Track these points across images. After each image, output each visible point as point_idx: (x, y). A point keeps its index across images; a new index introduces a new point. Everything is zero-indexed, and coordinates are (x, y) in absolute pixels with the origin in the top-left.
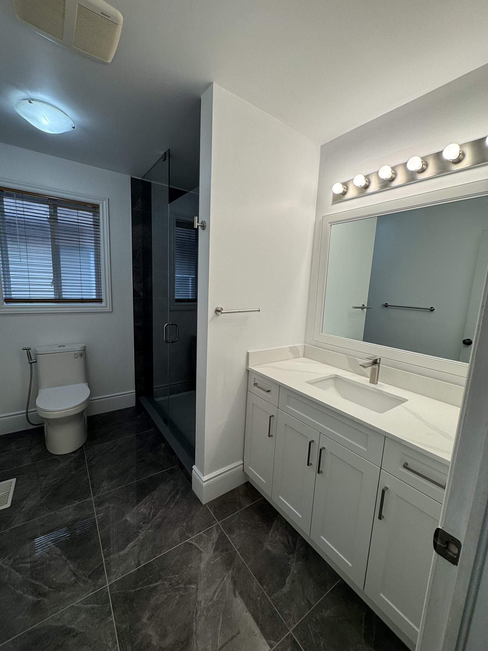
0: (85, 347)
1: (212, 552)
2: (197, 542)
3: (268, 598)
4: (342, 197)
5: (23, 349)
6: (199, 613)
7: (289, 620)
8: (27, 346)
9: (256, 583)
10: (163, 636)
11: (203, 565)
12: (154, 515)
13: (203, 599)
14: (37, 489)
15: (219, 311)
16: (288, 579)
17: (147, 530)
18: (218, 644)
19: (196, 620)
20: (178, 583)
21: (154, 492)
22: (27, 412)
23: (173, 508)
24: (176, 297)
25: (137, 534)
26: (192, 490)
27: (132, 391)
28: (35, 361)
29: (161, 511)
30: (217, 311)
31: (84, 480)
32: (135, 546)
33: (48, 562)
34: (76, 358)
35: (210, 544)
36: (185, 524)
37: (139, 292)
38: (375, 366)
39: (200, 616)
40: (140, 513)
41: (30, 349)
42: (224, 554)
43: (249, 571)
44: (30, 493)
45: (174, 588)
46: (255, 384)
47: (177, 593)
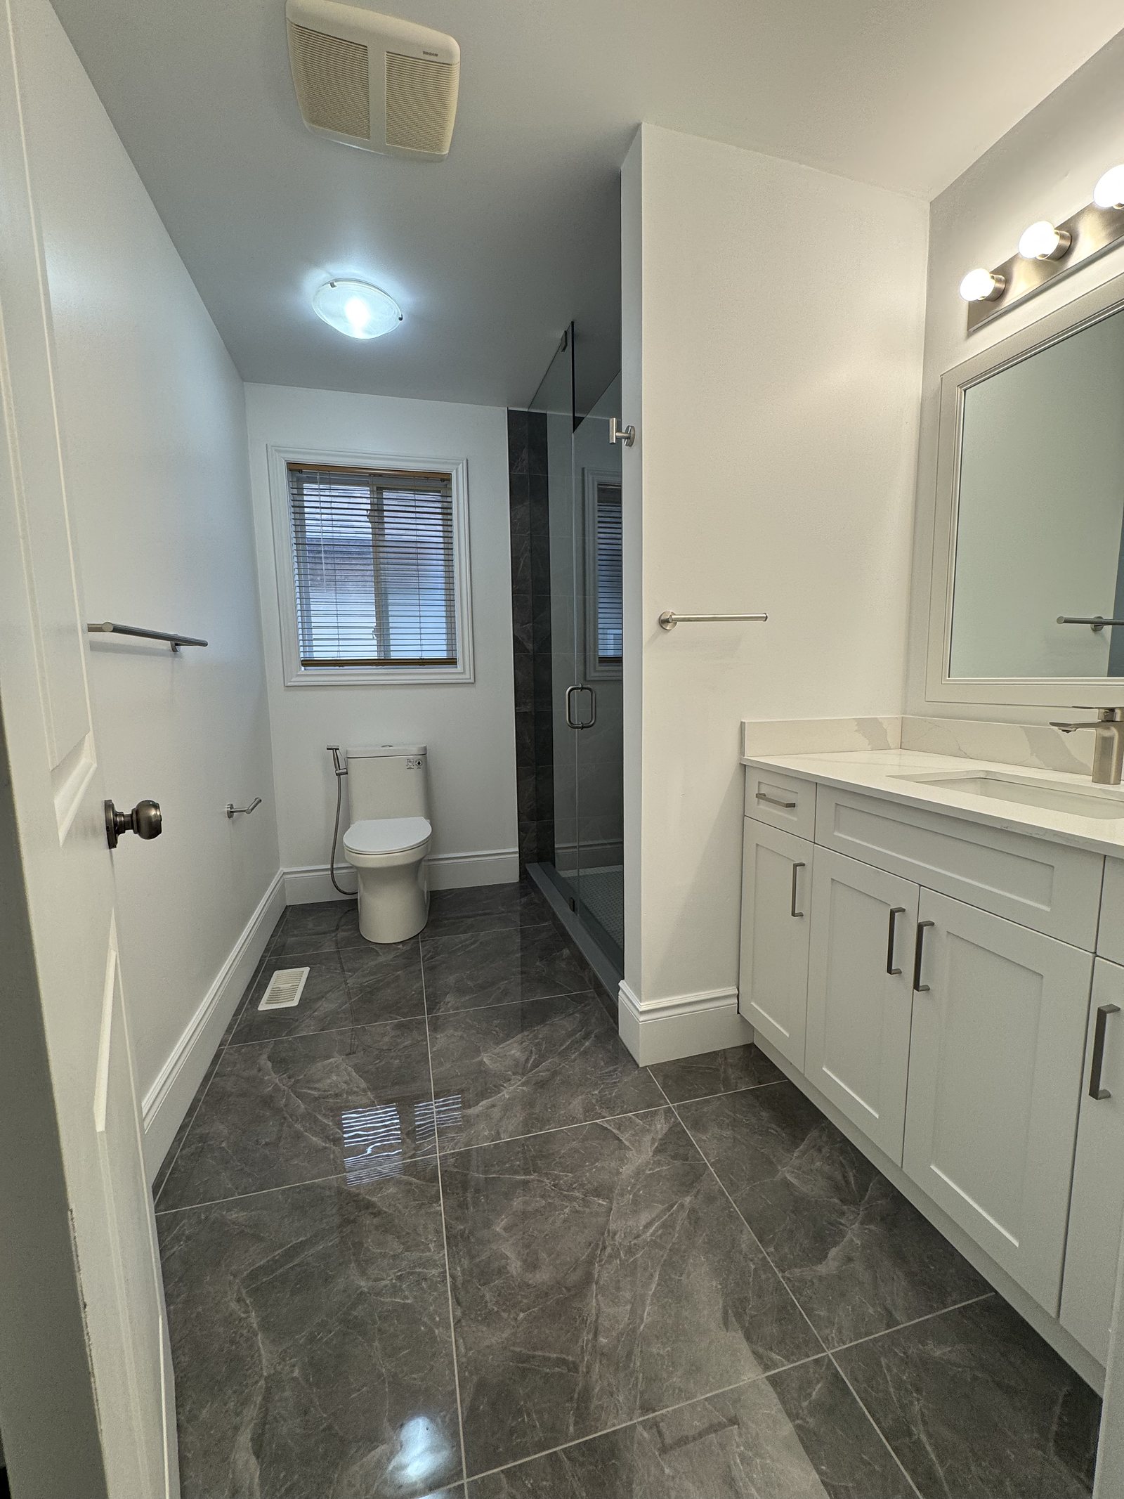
0: (425, 748)
1: (651, 1154)
2: (619, 1129)
3: (777, 1272)
4: (996, 307)
5: (328, 749)
6: (609, 1250)
7: (827, 1331)
8: (333, 744)
9: (748, 1236)
10: (532, 1265)
11: (627, 1170)
12: (536, 1065)
13: (621, 1230)
14: (339, 988)
15: (667, 621)
16: (833, 1252)
17: (518, 1086)
18: (645, 1317)
19: (601, 1261)
20: (571, 1189)
21: (539, 1027)
22: (332, 869)
23: (575, 1060)
24: (601, 654)
25: (498, 1089)
26: (620, 1038)
27: (512, 849)
28: (345, 770)
29: (550, 1061)
30: (663, 622)
31: (415, 987)
32: (493, 1106)
33: (345, 1096)
34: (410, 768)
35: (648, 1138)
36: (596, 1092)
37: (524, 643)
38: (1108, 728)
39: (610, 1256)
40: (509, 1055)
41: (338, 749)
42: (677, 1163)
43: (734, 1209)
44: (329, 992)
45: (561, 1194)
46: (761, 796)
47: (568, 1204)
